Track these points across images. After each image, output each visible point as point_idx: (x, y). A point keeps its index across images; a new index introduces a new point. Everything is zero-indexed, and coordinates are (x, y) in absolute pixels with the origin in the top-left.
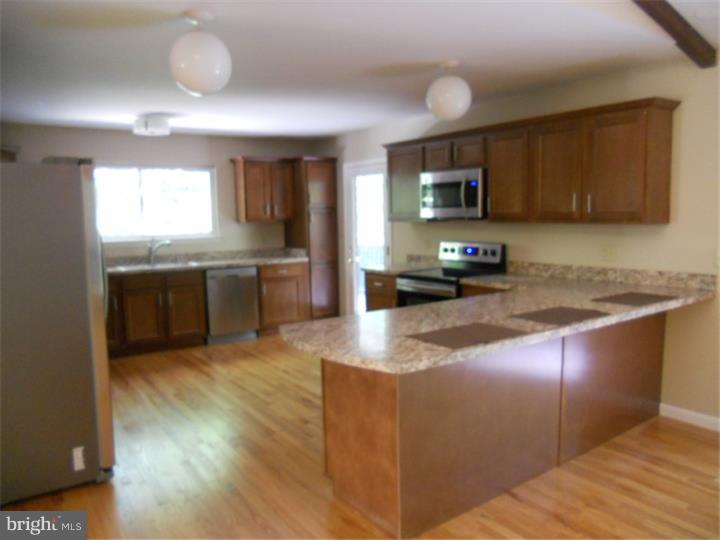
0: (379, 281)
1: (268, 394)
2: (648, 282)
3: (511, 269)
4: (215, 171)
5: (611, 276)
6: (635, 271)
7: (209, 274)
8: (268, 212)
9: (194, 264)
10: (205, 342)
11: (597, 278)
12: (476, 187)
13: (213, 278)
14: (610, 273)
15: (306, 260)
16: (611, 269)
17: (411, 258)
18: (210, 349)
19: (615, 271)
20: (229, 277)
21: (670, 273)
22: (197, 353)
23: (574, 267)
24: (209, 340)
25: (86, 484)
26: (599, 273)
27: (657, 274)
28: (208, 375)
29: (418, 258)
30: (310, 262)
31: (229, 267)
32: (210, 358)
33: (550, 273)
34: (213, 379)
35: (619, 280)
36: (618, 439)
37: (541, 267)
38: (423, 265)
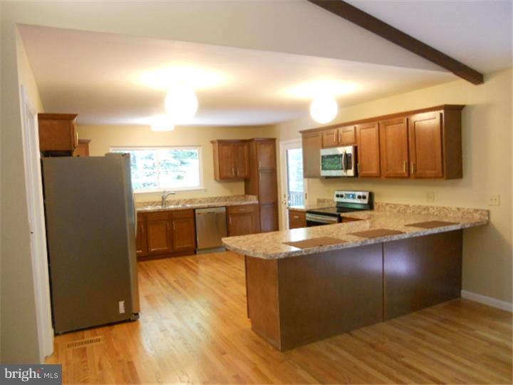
0: (297, 215)
1: (227, 282)
2: (452, 215)
3: (375, 207)
4: (201, 148)
5: (431, 211)
6: (444, 208)
7: (197, 211)
8: (233, 174)
9: (188, 206)
10: (195, 253)
11: (423, 213)
12: (350, 157)
13: (199, 214)
14: (431, 209)
15: (257, 202)
16: (431, 207)
17: (319, 201)
18: (197, 256)
19: (433, 208)
20: (209, 213)
21: (464, 209)
22: (190, 259)
23: (411, 206)
24: (197, 252)
25: (124, 322)
26: (424, 209)
27: (456, 210)
28: (194, 271)
29: (323, 201)
30: (259, 203)
31: (209, 207)
32: (197, 262)
33: (397, 209)
34: (196, 273)
35: (436, 213)
36: (428, 310)
37: (393, 206)
38: (326, 205)
